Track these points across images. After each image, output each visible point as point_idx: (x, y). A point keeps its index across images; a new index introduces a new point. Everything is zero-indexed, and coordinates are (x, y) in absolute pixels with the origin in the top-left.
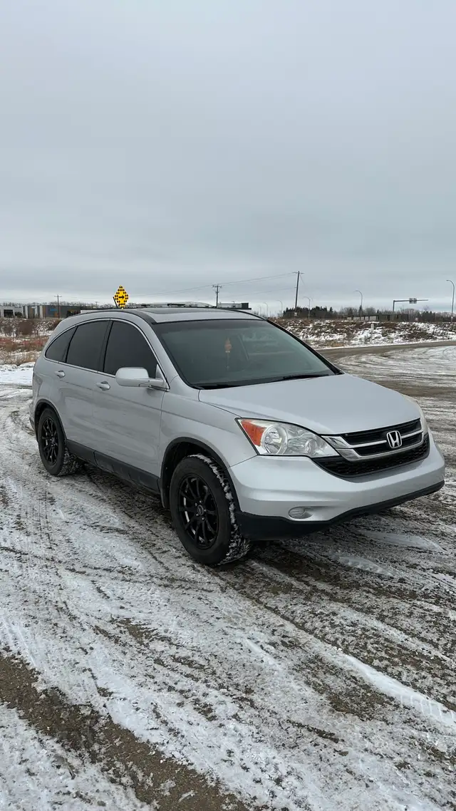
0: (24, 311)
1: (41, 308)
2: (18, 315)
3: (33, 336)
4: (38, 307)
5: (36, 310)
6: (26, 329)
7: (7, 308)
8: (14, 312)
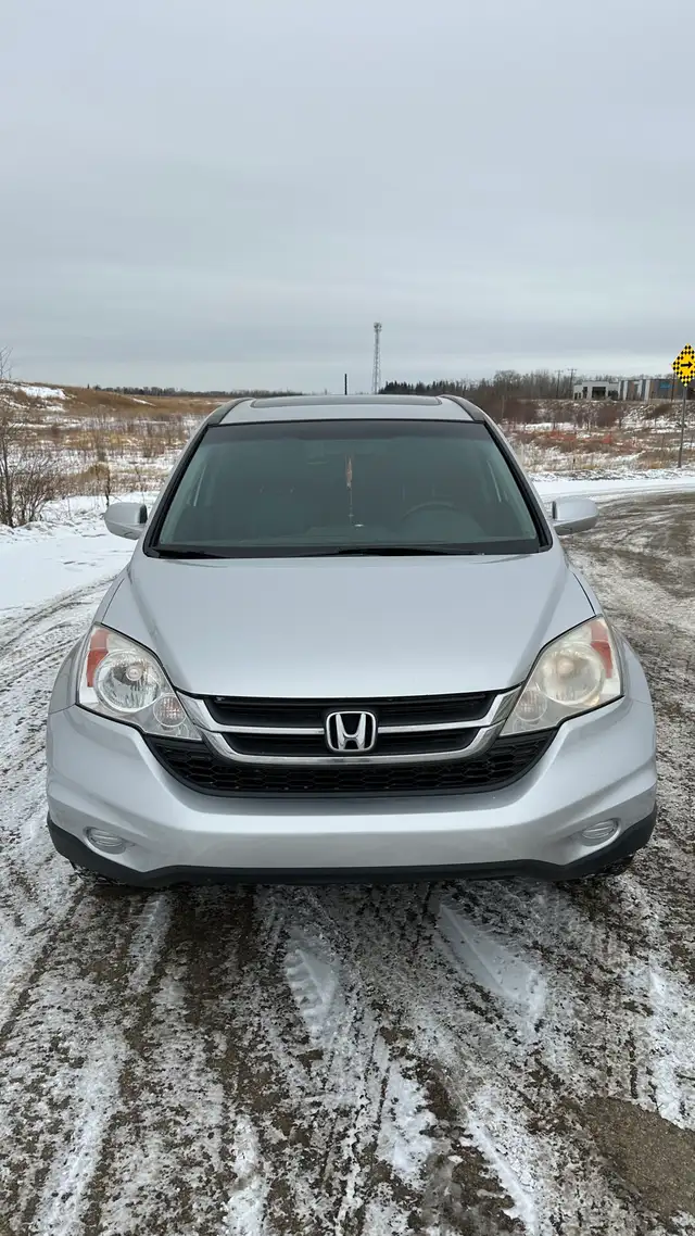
0: (622, 390)
1: (648, 383)
2: (613, 394)
3: (613, 429)
4: (644, 381)
5: (640, 388)
6: (607, 418)
7: (600, 385)
8: (607, 390)
